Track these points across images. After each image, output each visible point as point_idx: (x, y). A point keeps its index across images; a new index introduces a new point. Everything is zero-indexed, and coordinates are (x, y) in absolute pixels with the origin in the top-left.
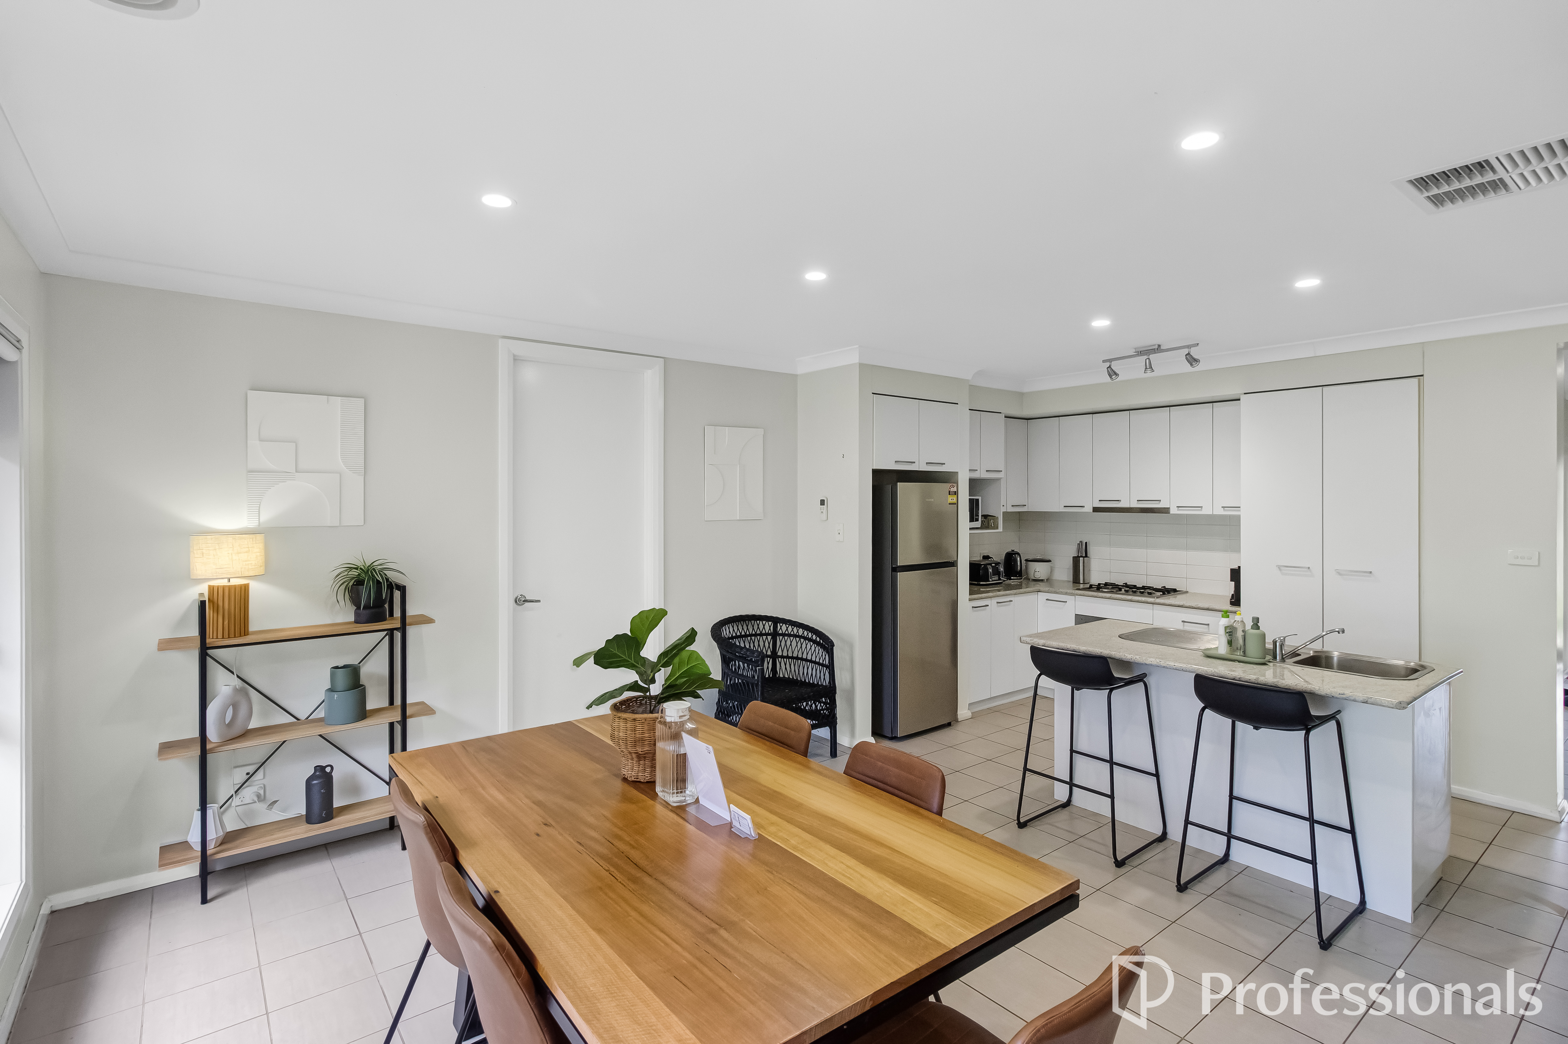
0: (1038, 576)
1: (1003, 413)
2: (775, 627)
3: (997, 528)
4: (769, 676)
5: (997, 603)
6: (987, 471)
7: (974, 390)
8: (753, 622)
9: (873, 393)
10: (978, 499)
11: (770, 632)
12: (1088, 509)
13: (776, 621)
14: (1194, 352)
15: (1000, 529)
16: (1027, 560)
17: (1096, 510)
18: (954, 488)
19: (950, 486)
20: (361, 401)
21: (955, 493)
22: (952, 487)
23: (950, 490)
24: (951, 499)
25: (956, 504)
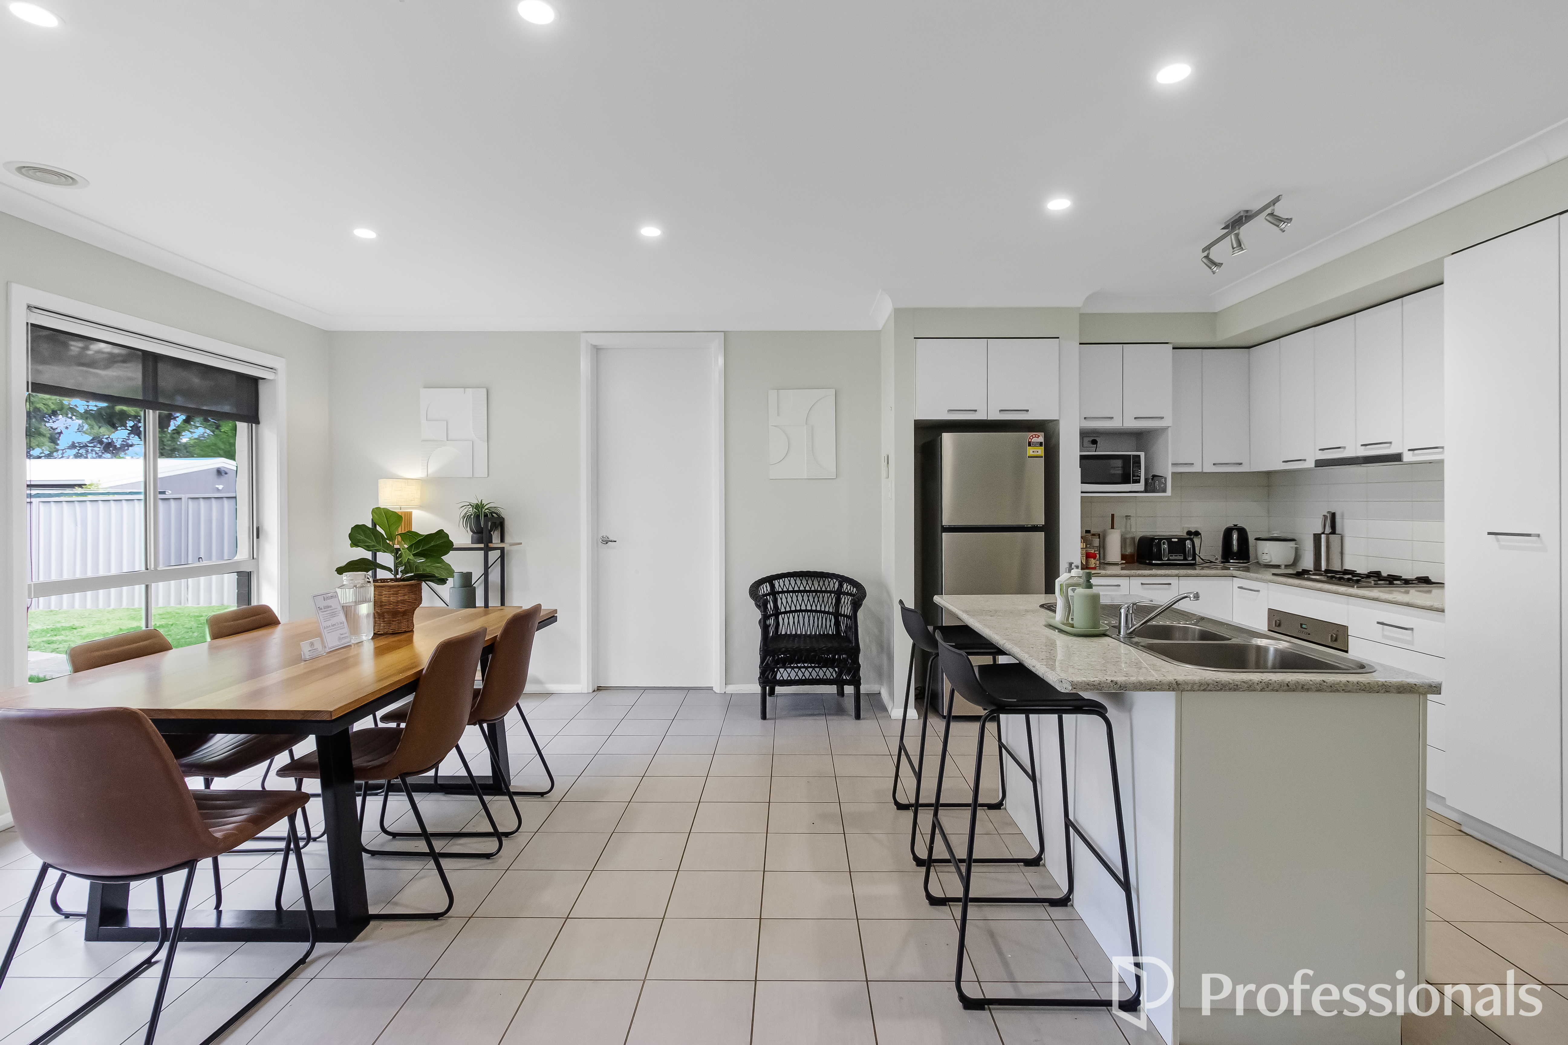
0: (1265, 559)
1: (1171, 343)
2: (841, 586)
3: (1164, 491)
4: (833, 633)
5: (1142, 584)
6: (1135, 418)
7: (1085, 319)
8: (819, 579)
9: (915, 338)
10: (1139, 456)
11: (833, 590)
12: (1310, 464)
13: (842, 579)
14: (1280, 210)
15: (1169, 493)
16: (1258, 539)
17: (1320, 463)
18: (1038, 438)
19: (1032, 436)
20: (484, 390)
21: (1041, 444)
22: (1036, 437)
23: (1030, 440)
24: (1033, 452)
25: (1042, 457)
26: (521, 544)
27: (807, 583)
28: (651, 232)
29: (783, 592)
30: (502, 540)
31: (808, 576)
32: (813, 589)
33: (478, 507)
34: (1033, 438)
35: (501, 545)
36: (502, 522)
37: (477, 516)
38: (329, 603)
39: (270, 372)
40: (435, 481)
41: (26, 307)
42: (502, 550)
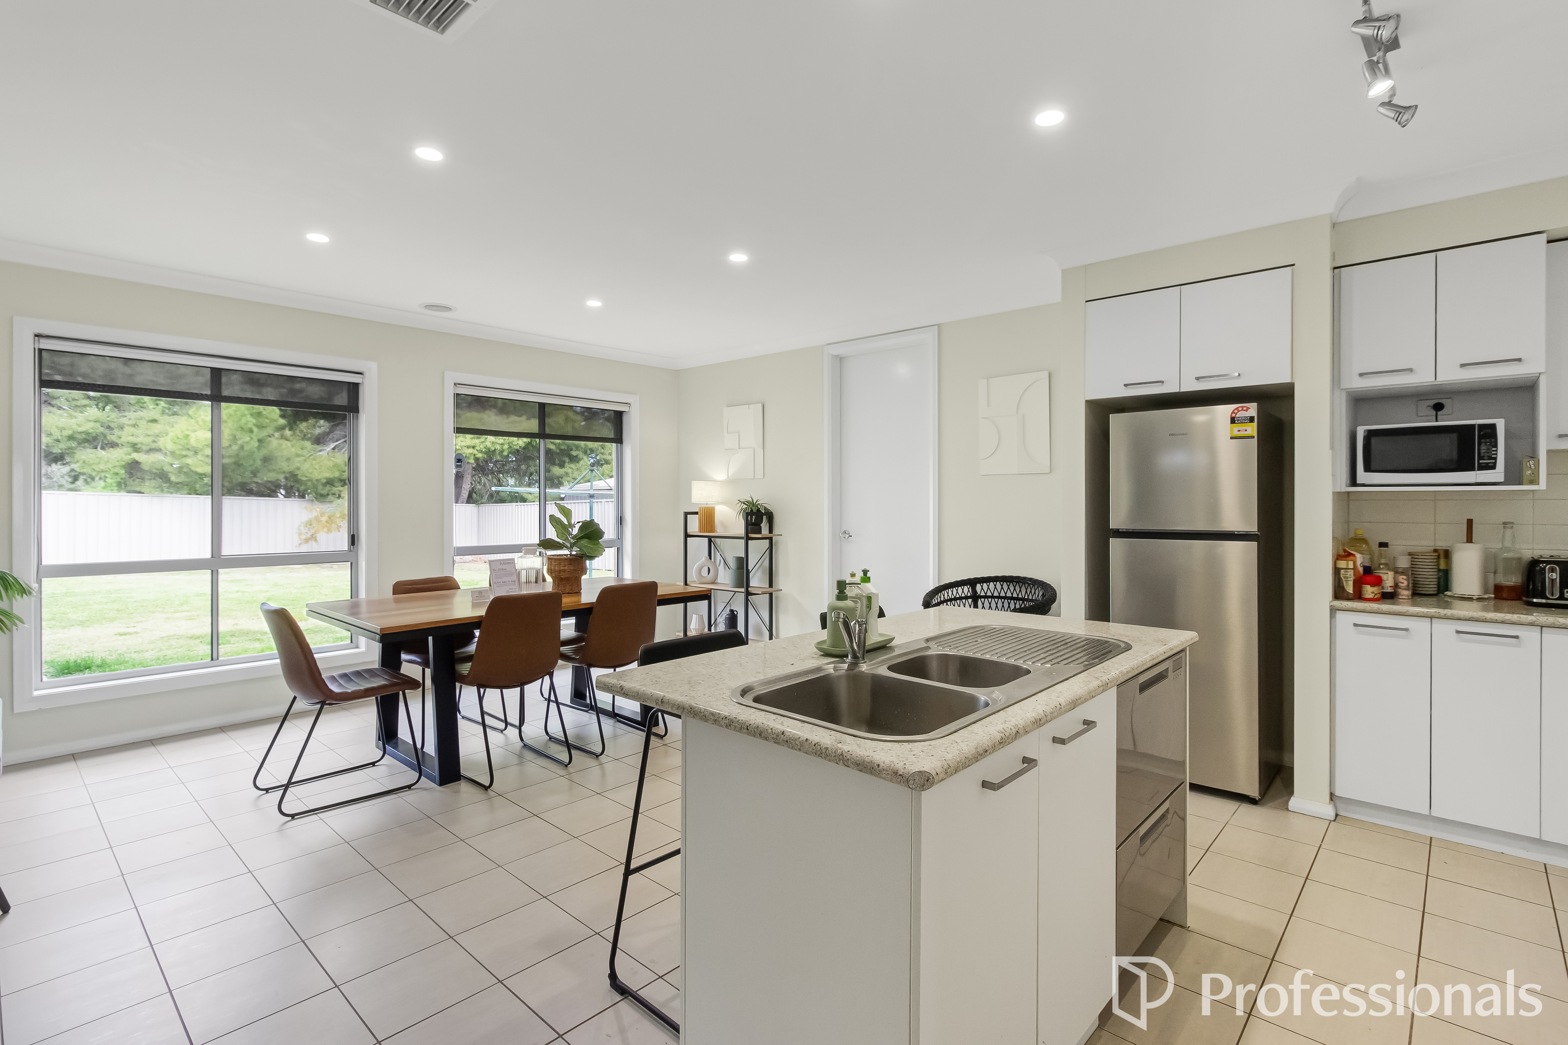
9: (1086, 302)
10: (1494, 426)
15: (1542, 484)
18: (1246, 410)
19: (1236, 409)
20: (760, 406)
21: (1251, 419)
22: (1243, 410)
23: (1234, 415)
24: (1239, 431)
25: (1253, 437)
26: (781, 535)
27: (1015, 589)
28: (738, 258)
29: (986, 597)
30: (771, 531)
31: (1017, 582)
32: (1020, 596)
33: (750, 503)
34: (1239, 411)
35: (770, 535)
36: (770, 516)
37: (752, 510)
38: (504, 567)
39: (629, 407)
40: (732, 482)
41: (453, 384)
42: (771, 539)
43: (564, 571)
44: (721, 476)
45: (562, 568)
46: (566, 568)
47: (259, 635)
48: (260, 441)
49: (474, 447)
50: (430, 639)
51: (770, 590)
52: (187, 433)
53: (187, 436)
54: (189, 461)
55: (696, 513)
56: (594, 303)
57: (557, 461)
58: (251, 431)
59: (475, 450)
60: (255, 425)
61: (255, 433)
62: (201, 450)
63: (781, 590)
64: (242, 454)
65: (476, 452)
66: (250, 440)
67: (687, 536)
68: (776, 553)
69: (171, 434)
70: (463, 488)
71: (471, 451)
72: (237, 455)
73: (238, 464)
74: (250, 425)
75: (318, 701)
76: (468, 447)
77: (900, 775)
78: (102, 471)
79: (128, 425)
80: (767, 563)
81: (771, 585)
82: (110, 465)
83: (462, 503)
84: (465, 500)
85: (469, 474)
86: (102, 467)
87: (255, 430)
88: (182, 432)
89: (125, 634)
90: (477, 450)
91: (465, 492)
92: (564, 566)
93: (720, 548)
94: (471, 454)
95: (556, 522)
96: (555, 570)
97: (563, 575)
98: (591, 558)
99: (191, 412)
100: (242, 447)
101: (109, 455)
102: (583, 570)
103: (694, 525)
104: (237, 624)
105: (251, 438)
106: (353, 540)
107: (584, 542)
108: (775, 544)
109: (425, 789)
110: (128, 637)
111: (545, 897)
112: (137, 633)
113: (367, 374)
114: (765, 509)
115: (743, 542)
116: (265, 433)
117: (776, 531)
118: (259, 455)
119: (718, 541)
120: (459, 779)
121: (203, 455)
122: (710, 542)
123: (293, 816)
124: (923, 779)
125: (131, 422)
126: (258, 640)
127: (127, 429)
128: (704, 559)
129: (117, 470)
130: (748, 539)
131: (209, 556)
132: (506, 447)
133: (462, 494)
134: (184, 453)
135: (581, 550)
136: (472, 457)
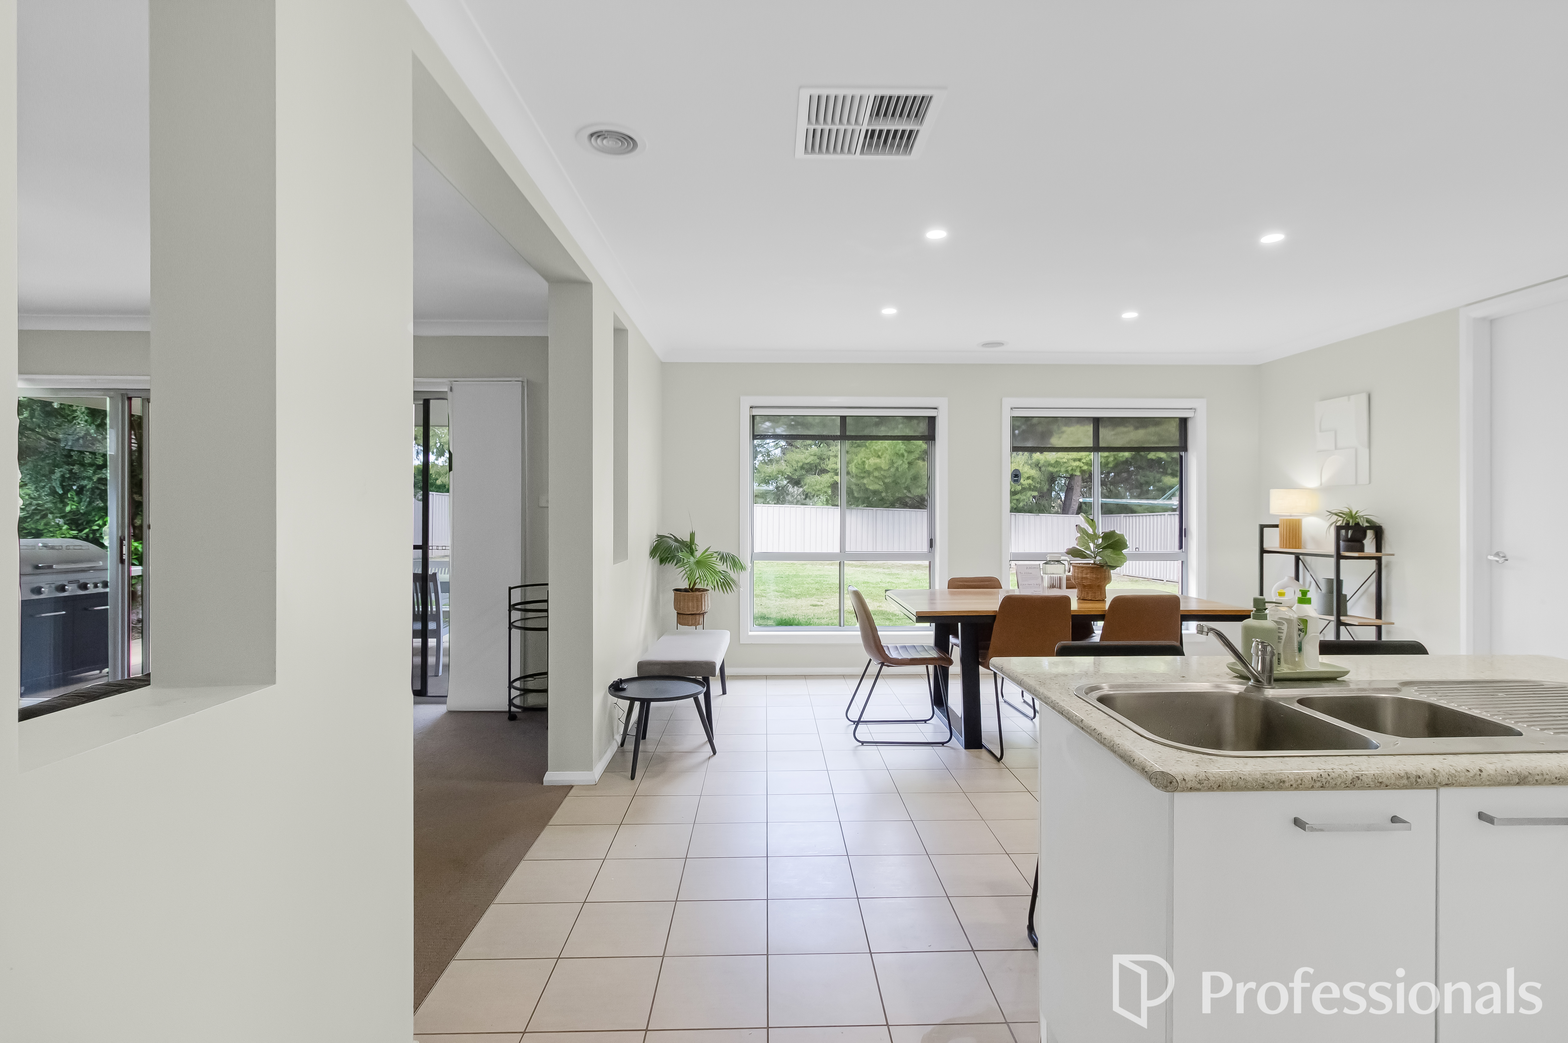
20: (1366, 396)
26: (1393, 555)
28: (1272, 238)
30: (1379, 548)
33: (1346, 515)
35: (1378, 554)
36: (1379, 532)
37: (1348, 524)
38: (1030, 571)
39: (1195, 412)
40: (1326, 489)
41: (1010, 409)
42: (1379, 560)
43: (1086, 578)
44: (1312, 482)
45: (1084, 576)
46: (1088, 576)
47: (891, 616)
48: (910, 463)
49: (1080, 460)
50: (959, 624)
51: (1378, 622)
52: (864, 459)
53: (864, 462)
54: (865, 481)
55: (1277, 526)
56: (1130, 315)
57: (1169, 471)
58: (903, 456)
59: (1081, 463)
60: (905, 451)
61: (906, 457)
62: (873, 473)
63: (1393, 624)
64: (897, 474)
65: (1082, 465)
66: (902, 463)
67: (1263, 551)
68: (1388, 575)
69: (855, 461)
70: (1073, 500)
71: (1077, 463)
72: (894, 475)
73: (896, 483)
74: (902, 451)
75: (880, 662)
76: (1075, 460)
77: (1146, 772)
78: (818, 491)
79: (832, 456)
80: (1373, 589)
81: (1379, 615)
82: (822, 486)
83: (1073, 514)
84: (1075, 512)
85: (1078, 486)
86: (818, 487)
87: (906, 454)
88: (861, 459)
89: (816, 606)
90: (1083, 463)
91: (1075, 503)
92: (1086, 574)
93: (1311, 568)
94: (1077, 467)
95: (1083, 532)
96: (1078, 577)
97: (1086, 583)
98: (1114, 567)
99: (867, 444)
100: (897, 469)
101: (821, 479)
102: (1107, 579)
103: (1273, 540)
104: (880, 606)
105: (903, 462)
106: (931, 543)
107: (1108, 552)
108: (1386, 566)
109: (952, 748)
110: (816, 607)
111: (1008, 854)
112: (822, 605)
113: (940, 409)
114: (1368, 521)
115: (1333, 561)
116: (912, 457)
117: (1387, 548)
118: (910, 475)
119: (1308, 558)
120: (981, 748)
121: (873, 476)
122: (1297, 559)
123: (863, 743)
124: (1165, 781)
125: (833, 454)
126: (889, 619)
127: (831, 458)
128: (1286, 579)
129: (825, 489)
130: (1339, 557)
131: (838, 551)
132: (1111, 459)
133: (1072, 506)
134: (862, 475)
135: (1103, 559)
136: (1078, 470)
